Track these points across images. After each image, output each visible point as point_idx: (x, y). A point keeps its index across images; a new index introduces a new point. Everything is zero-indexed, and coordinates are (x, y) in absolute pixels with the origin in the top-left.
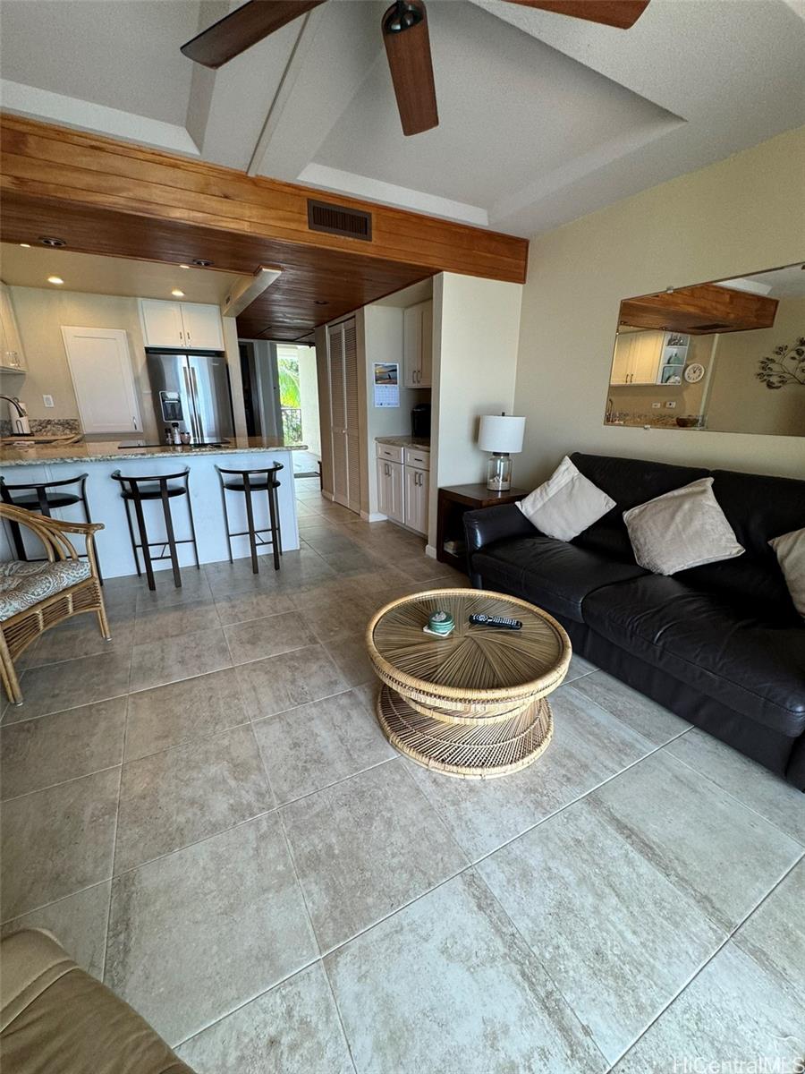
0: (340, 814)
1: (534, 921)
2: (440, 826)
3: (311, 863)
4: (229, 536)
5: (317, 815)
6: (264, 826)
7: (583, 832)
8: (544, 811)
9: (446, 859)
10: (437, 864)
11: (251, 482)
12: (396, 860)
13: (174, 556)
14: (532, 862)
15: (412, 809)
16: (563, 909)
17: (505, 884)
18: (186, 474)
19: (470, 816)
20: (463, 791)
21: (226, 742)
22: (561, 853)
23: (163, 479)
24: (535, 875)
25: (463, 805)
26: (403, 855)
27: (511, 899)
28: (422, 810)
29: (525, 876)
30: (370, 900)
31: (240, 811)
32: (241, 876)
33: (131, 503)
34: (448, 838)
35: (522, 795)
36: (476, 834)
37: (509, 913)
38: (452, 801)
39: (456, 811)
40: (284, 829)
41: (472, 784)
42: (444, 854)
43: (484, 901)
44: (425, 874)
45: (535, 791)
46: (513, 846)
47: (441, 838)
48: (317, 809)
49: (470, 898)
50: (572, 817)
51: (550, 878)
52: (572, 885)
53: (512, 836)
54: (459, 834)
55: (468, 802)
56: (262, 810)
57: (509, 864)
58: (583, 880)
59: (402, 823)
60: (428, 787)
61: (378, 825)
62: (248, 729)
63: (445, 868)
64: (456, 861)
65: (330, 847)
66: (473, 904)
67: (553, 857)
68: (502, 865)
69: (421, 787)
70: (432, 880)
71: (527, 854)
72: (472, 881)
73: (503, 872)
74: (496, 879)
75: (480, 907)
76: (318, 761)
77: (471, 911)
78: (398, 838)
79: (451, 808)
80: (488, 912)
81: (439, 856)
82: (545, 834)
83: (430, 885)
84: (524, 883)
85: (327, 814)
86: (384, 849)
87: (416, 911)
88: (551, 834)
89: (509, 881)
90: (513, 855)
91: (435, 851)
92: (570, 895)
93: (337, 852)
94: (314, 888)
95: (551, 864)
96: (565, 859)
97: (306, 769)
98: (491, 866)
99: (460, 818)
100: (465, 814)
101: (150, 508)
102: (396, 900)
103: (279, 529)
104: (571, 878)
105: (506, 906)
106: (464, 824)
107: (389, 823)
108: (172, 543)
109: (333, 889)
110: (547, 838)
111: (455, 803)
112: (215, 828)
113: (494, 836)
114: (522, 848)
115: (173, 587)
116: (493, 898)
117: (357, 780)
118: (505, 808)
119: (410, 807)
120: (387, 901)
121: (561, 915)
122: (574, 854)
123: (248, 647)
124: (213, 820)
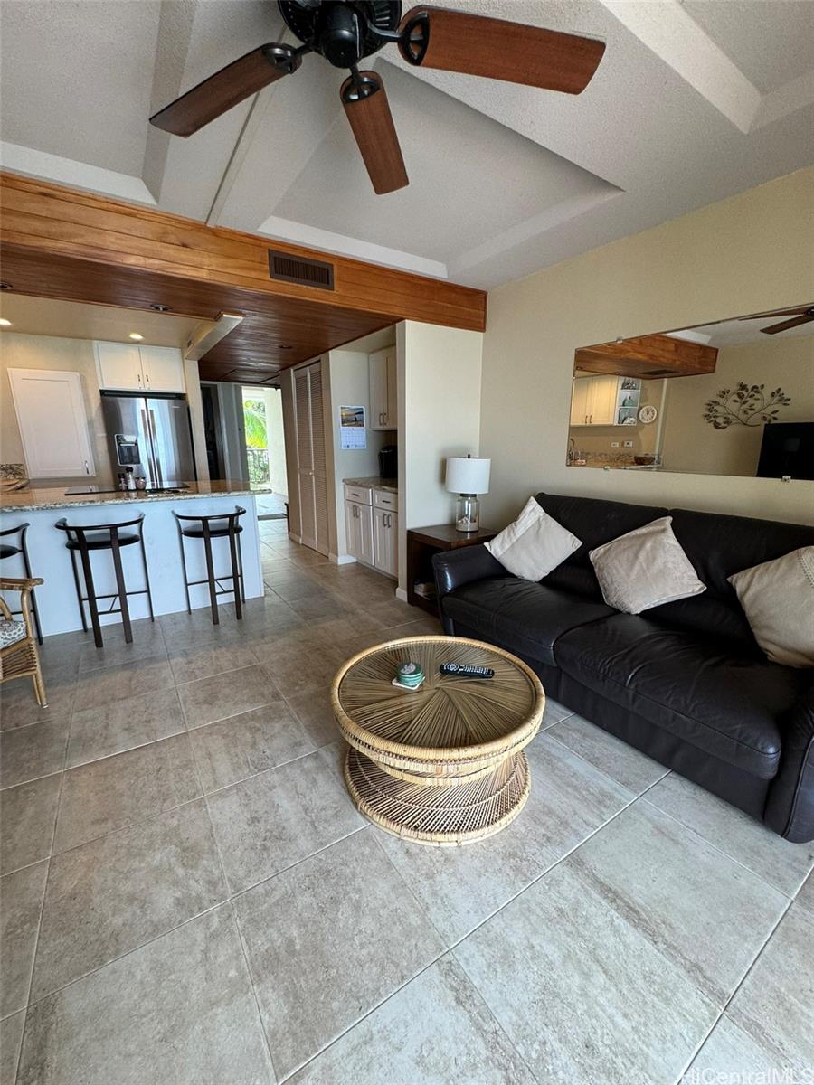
0: (304, 899)
1: (518, 1013)
2: (413, 906)
3: (268, 964)
4: (187, 585)
5: (277, 904)
6: (215, 922)
7: (566, 899)
8: (524, 878)
9: (420, 944)
10: (411, 952)
11: (211, 529)
12: (364, 952)
13: (124, 610)
14: (513, 940)
15: (382, 888)
16: (549, 992)
17: (486, 970)
18: (140, 521)
19: (445, 891)
20: (438, 861)
21: (175, 822)
22: (544, 927)
23: (114, 528)
24: (518, 956)
25: (438, 878)
26: (373, 944)
27: (492, 988)
28: (394, 888)
29: (507, 958)
30: (335, 1005)
31: (187, 905)
32: (185, 988)
33: (78, 553)
34: (423, 919)
35: (500, 862)
36: (453, 913)
37: (490, 1005)
38: (427, 874)
39: (431, 886)
40: (238, 924)
41: (447, 852)
42: (418, 939)
43: (463, 994)
44: (397, 965)
45: (514, 855)
46: (493, 923)
47: (415, 920)
48: (277, 895)
49: (448, 991)
50: (554, 883)
51: (533, 958)
52: (557, 963)
53: (493, 910)
54: (435, 914)
55: (444, 875)
56: (212, 902)
57: (489, 945)
58: (568, 957)
59: (371, 905)
60: (400, 860)
61: (345, 910)
62: (201, 804)
63: (419, 957)
64: (432, 947)
65: (291, 942)
66: (451, 996)
67: (535, 932)
68: (482, 946)
69: (393, 860)
70: (405, 972)
71: (507, 930)
72: (450, 970)
73: (483, 955)
74: (474, 963)
75: (458, 1001)
76: (279, 838)
77: (448, 1007)
78: (368, 924)
79: (425, 882)
80: (467, 1006)
81: (413, 941)
82: (525, 906)
83: (403, 978)
84: (506, 966)
85: (287, 901)
86: (352, 939)
87: (389, 1012)
88: (533, 906)
89: (489, 966)
90: (492, 935)
91: (408, 935)
92: (555, 977)
93: (298, 947)
94: (270, 995)
95: (535, 941)
96: (548, 933)
97: (265, 848)
98: (469, 948)
99: (435, 894)
100: (441, 889)
101: (99, 559)
102: (364, 1000)
103: (241, 576)
104: (556, 955)
105: (486, 997)
106: (439, 901)
107: (357, 907)
108: (122, 594)
109: (293, 996)
110: (529, 909)
111: (430, 876)
112: (157, 929)
113: (472, 912)
114: (503, 925)
115: (123, 642)
116: (473, 989)
117: (323, 857)
118: (483, 878)
119: (381, 885)
120: (355, 1004)
121: (546, 1002)
122: (558, 926)
123: (205, 707)
124: (155, 919)
